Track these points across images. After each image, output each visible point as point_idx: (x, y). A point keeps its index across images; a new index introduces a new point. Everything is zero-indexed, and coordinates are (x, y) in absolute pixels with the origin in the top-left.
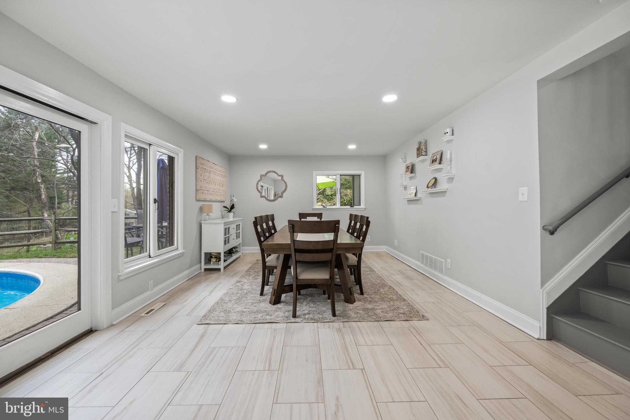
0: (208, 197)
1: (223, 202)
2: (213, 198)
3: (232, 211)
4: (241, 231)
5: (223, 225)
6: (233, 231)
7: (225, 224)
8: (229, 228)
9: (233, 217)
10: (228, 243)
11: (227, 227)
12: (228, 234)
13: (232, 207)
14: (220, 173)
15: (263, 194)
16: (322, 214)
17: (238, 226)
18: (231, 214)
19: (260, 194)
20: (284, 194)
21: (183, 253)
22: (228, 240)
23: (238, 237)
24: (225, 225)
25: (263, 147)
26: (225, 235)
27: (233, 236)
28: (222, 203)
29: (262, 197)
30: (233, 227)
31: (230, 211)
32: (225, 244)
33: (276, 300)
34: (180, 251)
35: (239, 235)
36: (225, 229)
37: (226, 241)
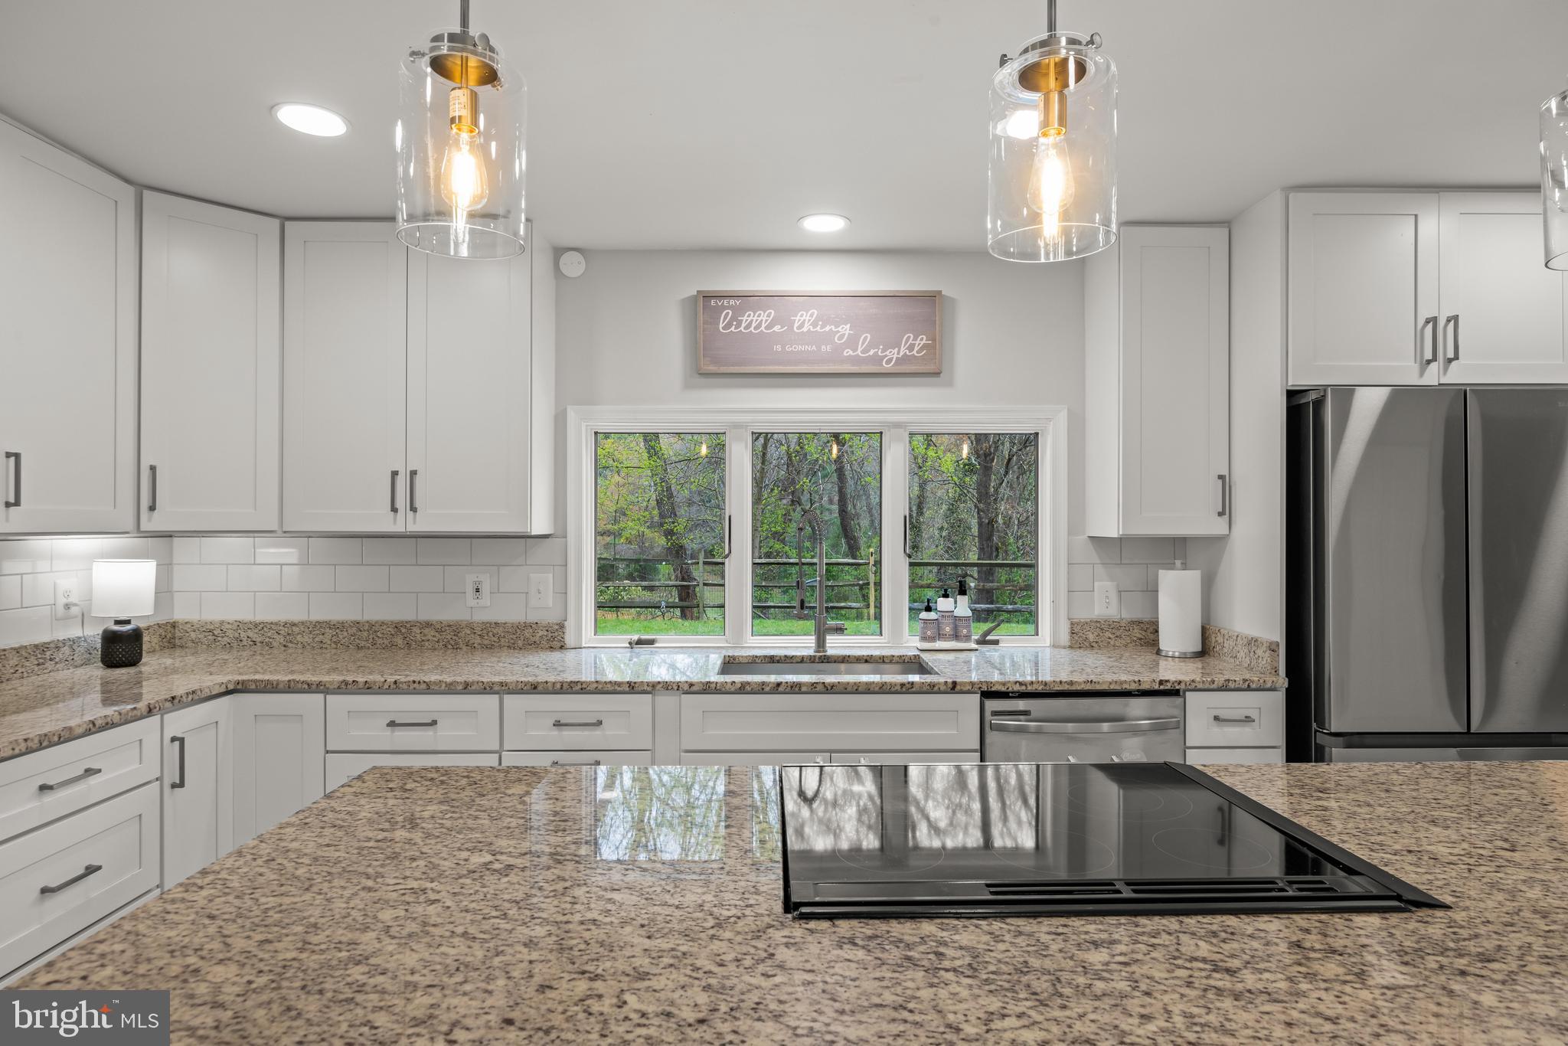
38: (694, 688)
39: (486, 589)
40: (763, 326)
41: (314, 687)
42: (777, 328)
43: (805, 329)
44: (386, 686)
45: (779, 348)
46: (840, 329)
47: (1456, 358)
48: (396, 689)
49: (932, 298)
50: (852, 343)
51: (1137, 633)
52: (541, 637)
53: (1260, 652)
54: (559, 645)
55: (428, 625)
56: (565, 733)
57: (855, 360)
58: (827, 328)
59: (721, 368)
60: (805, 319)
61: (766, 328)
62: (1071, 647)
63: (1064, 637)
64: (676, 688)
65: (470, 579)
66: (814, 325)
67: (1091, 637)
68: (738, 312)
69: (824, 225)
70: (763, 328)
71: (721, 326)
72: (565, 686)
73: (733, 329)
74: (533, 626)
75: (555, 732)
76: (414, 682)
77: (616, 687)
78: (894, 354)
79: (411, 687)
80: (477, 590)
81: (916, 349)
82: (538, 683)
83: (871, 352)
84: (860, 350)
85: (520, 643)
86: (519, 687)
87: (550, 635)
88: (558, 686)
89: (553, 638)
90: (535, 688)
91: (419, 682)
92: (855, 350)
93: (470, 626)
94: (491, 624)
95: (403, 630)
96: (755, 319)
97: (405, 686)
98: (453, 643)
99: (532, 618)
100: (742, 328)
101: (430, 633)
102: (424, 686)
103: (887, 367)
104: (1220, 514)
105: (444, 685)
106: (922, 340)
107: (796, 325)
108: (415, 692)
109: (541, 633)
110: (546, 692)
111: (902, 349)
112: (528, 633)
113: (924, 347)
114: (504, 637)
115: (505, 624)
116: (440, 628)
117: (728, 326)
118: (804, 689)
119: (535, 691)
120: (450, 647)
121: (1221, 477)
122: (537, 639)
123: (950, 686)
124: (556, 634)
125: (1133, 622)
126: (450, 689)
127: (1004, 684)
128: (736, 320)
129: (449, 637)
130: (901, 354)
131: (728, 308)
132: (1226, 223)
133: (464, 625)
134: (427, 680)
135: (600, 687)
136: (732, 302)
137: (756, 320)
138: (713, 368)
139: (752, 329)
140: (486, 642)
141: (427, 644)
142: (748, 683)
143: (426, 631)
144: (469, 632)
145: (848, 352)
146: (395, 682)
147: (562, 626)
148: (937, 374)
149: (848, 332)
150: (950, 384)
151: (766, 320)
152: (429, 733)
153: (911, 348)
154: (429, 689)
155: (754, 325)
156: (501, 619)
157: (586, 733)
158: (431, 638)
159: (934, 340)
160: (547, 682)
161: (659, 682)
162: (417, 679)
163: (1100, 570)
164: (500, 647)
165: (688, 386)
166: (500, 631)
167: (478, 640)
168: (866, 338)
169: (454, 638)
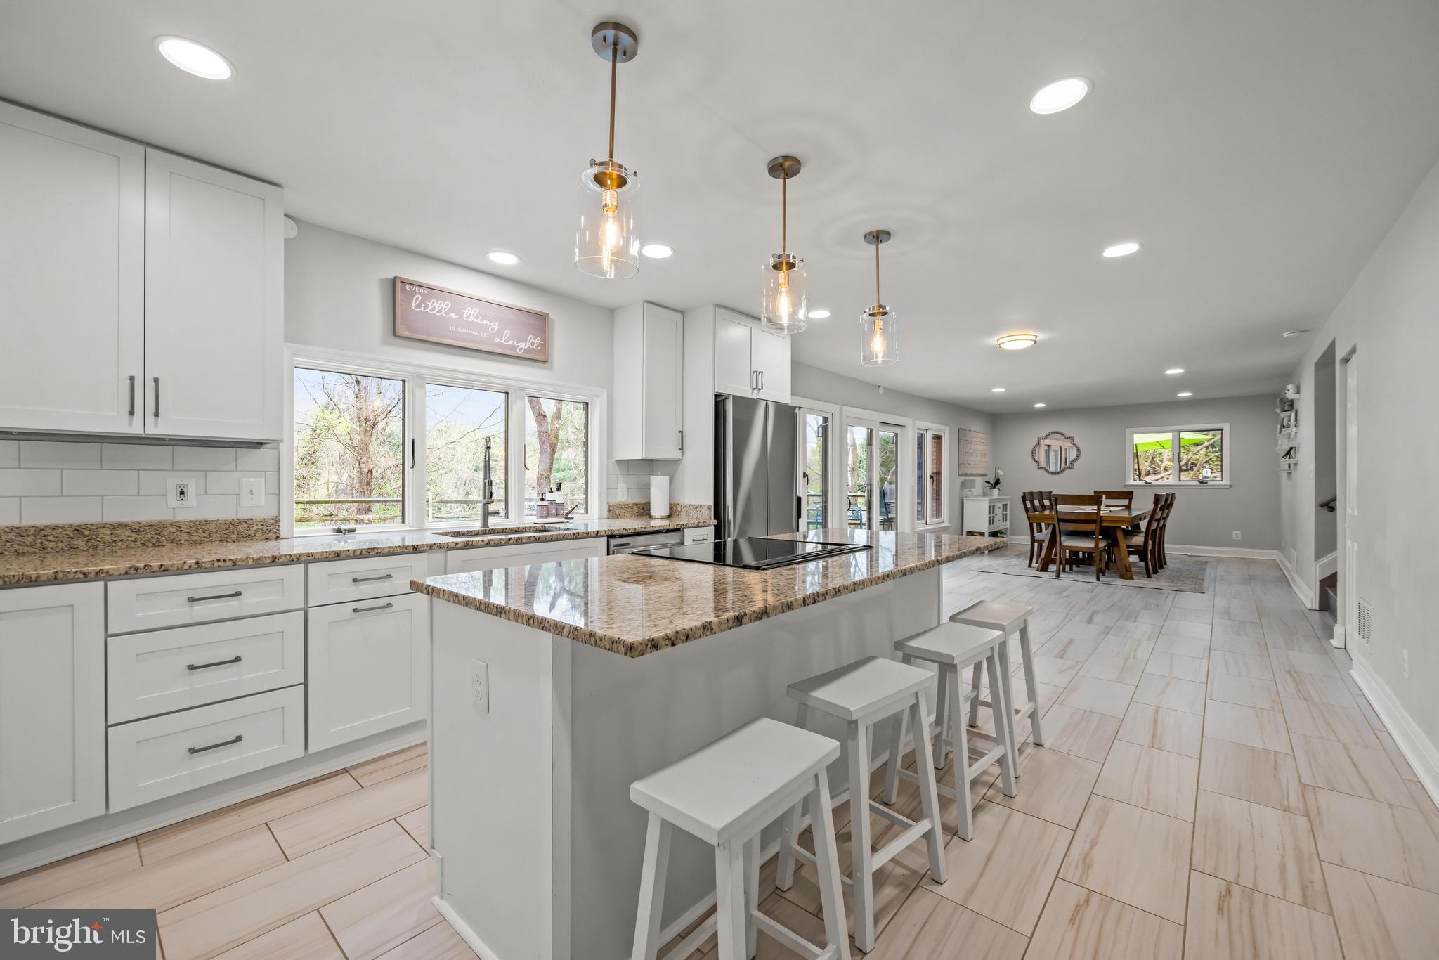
0: (969, 471)
1: (985, 475)
2: (975, 472)
3: (997, 487)
4: (1008, 512)
5: (987, 502)
6: (998, 511)
7: (991, 501)
8: (994, 506)
9: (999, 495)
10: (993, 524)
11: (992, 505)
12: (993, 513)
13: (997, 482)
14: (982, 441)
15: (1042, 464)
16: (1132, 492)
17: (1005, 506)
18: (996, 492)
19: (1037, 465)
20: (1075, 465)
21: (948, 527)
22: (993, 520)
23: (1004, 519)
24: (989, 503)
25: (1040, 405)
26: (990, 514)
27: (999, 517)
28: (984, 477)
29: (1040, 468)
30: (999, 506)
31: (994, 487)
32: (990, 524)
33: (1044, 569)
34: (946, 524)
35: (1006, 517)
36: (990, 507)
37: (991, 521)
38: (458, 546)
39: (191, 491)
40: (443, 312)
41: (92, 575)
42: (452, 315)
43: (471, 320)
44: (186, 567)
45: (453, 328)
46: (492, 324)
47: (762, 389)
48: (198, 567)
49: (543, 317)
50: (499, 334)
51: (636, 510)
52: (257, 530)
53: (703, 511)
54: (275, 536)
55: (122, 526)
56: (361, 587)
57: (501, 345)
58: (485, 322)
59: (414, 335)
60: (471, 313)
61: (446, 313)
62: (608, 518)
63: (605, 513)
64: (446, 546)
65: (173, 482)
66: (477, 318)
67: (617, 513)
68: (425, 298)
69: (503, 259)
70: (443, 313)
71: (413, 305)
72: (364, 552)
73: (422, 309)
74: (248, 522)
75: (353, 588)
76: (219, 561)
77: (404, 550)
78: (522, 346)
79: (216, 565)
80: (182, 493)
81: (535, 345)
82: (341, 551)
83: (511, 342)
84: (504, 339)
85: (234, 537)
86: (325, 556)
87: (265, 528)
88: (358, 553)
89: (270, 530)
90: (339, 556)
91: (224, 561)
92: (501, 339)
93: (178, 526)
94: (200, 522)
95: (87, 532)
96: (437, 305)
97: (208, 565)
98: (154, 541)
99: (244, 515)
100: (428, 310)
101: (122, 533)
102: (230, 563)
103: (520, 353)
104: (680, 449)
105: (251, 560)
106: (538, 341)
107: (465, 316)
108: (220, 569)
109: (256, 527)
110: (348, 558)
111: (528, 344)
112: (241, 528)
113: (540, 345)
114: (216, 533)
115: (216, 521)
116: (137, 529)
117: (419, 306)
118: (524, 541)
119: (338, 558)
120: (150, 545)
121: (680, 432)
122: (252, 532)
123: (595, 533)
124: (272, 527)
125: (634, 504)
126: (258, 563)
127: (618, 530)
128: (423, 303)
129: (149, 536)
130: (527, 346)
131: (420, 294)
132: (682, 312)
133: (168, 525)
134: (233, 558)
135: (391, 550)
136: (422, 290)
137: (437, 307)
138: (407, 334)
139: (435, 312)
140: (194, 538)
141: (119, 544)
142: (492, 540)
143: (119, 532)
144: (174, 530)
145: (497, 340)
146: (197, 563)
147: (277, 520)
148: (544, 362)
149: (497, 327)
150: (551, 368)
151: (445, 308)
152: (234, 602)
153: (532, 344)
154: (234, 565)
155: (437, 309)
156: (211, 517)
157: (379, 585)
158: (124, 538)
159: (545, 342)
160: (348, 551)
161: (435, 544)
162: (222, 557)
163: (620, 477)
164: (211, 541)
165: (385, 343)
166: (212, 527)
167: (186, 537)
168: (507, 333)
169: (156, 536)
